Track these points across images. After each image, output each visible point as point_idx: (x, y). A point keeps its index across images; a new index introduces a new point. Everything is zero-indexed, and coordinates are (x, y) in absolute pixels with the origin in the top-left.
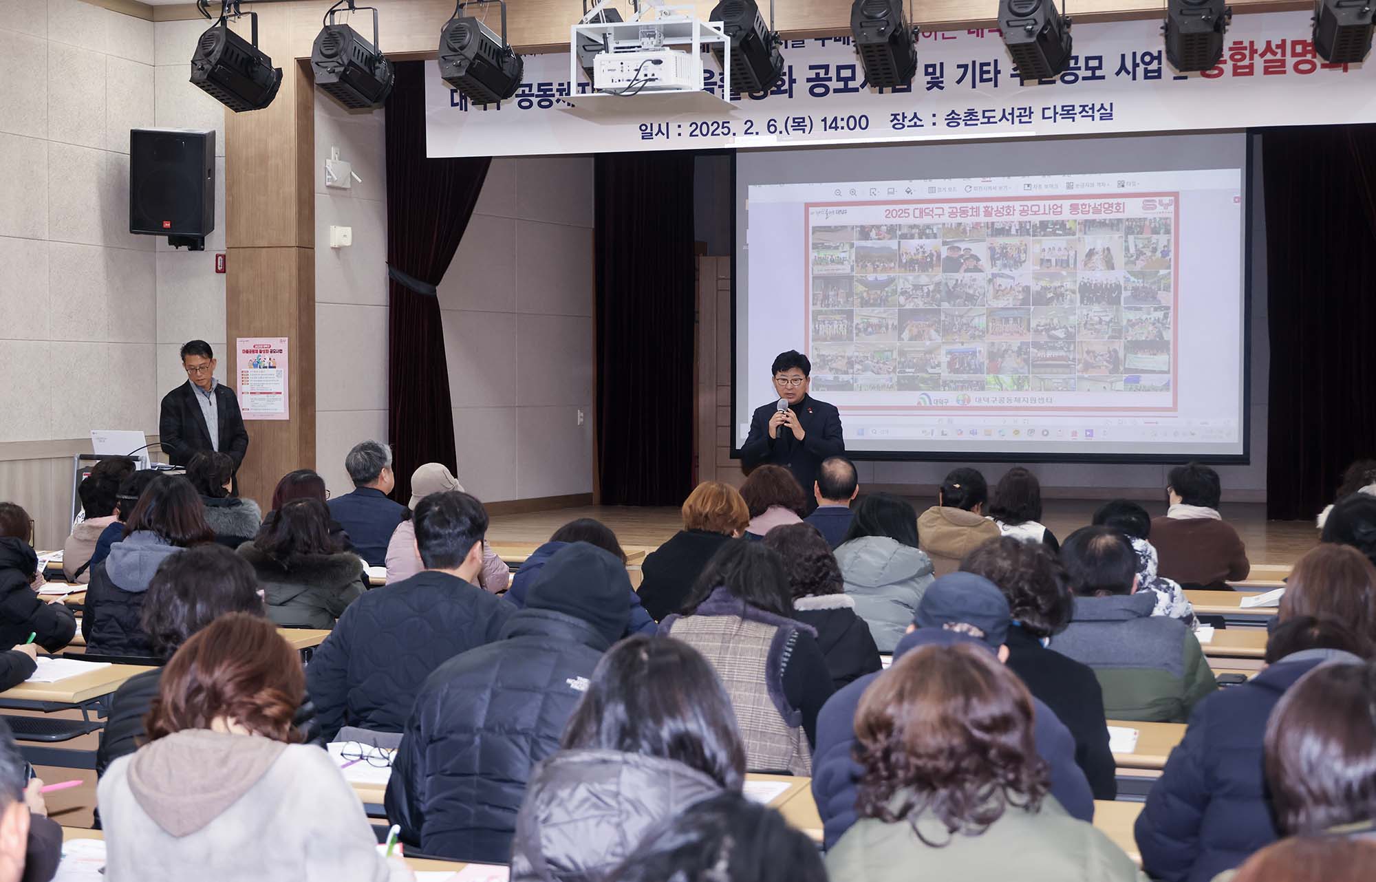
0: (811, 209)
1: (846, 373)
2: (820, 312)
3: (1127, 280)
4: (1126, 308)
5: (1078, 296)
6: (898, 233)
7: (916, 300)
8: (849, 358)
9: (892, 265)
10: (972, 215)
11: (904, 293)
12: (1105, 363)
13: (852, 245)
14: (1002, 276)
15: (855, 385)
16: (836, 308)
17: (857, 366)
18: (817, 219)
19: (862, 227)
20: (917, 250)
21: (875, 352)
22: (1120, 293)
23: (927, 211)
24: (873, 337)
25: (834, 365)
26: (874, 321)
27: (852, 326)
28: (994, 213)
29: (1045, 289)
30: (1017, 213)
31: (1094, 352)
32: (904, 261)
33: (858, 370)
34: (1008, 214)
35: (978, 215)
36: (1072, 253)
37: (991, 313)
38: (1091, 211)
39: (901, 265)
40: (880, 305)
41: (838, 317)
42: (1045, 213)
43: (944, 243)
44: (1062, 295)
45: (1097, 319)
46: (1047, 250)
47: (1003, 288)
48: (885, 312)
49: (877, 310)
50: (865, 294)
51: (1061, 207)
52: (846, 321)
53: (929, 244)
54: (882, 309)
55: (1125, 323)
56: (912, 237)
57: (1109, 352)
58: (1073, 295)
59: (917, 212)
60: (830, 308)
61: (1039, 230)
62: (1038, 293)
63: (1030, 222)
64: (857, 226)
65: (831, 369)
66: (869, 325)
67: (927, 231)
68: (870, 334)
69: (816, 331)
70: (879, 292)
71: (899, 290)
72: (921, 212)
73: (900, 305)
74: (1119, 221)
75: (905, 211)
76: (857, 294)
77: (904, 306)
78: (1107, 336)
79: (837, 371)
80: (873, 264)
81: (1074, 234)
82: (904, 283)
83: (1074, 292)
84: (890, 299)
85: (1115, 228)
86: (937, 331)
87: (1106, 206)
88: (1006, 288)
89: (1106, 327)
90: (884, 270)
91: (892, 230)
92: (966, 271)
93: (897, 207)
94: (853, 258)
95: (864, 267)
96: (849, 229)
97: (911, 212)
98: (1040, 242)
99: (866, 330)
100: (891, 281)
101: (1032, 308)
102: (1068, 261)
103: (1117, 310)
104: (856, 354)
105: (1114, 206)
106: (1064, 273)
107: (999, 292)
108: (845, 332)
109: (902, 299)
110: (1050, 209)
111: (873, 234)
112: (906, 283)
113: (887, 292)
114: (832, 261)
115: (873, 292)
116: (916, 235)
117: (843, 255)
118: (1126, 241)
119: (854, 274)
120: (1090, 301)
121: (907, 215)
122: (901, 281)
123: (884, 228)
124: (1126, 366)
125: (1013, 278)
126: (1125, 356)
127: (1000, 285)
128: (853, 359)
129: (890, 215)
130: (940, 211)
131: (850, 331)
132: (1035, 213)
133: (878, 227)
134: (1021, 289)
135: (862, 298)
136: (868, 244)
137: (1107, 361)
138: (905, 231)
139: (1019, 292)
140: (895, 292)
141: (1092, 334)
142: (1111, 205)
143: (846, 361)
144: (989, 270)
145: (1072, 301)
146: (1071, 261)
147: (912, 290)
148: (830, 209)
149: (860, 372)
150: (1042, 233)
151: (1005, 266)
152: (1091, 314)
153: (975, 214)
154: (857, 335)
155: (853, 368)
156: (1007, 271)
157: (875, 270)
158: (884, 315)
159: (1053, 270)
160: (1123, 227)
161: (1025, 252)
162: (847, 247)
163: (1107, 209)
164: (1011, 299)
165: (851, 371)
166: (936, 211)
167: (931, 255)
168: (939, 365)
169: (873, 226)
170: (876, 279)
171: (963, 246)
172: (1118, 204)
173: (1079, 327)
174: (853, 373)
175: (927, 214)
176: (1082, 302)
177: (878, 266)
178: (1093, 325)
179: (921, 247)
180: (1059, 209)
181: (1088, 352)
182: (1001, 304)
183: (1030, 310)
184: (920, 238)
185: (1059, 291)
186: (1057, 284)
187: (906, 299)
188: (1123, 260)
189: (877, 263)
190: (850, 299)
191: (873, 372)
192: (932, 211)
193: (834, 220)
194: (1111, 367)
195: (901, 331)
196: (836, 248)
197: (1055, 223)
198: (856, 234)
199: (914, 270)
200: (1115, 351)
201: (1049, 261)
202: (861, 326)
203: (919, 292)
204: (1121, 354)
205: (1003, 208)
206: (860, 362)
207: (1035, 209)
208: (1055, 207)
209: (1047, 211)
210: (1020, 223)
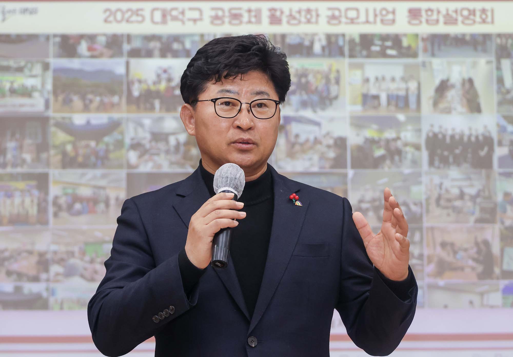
1: (36, 279)
3: (502, 130)
4: (501, 174)
5: (425, 154)
6: (126, 47)
7: (156, 158)
8: (41, 255)
9: (116, 99)
10: (250, 22)
11: (136, 146)
12: (471, 263)
13: (46, 67)
14: (300, 120)
15: (52, 300)
16: (19, 170)
17: (55, 269)
19: (66, 37)
20: (159, 76)
21: (87, 244)
22: (491, 150)
23: (174, 13)
24: (83, 219)
25: (15, 267)
26: (85, 192)
27: (46, 201)
28: (284, 19)
29: (372, 142)
30: (323, 20)
31: (452, 245)
32: (136, 93)
33: (57, 274)
34: (309, 21)
35: (259, 21)
36: (413, 85)
38: (442, 20)
39: (131, 100)
40: (94, 166)
41: (21, 185)
42: (367, 22)
44: (399, 152)
45: (455, 191)
46: (372, 80)
47: (302, 139)
48: (104, 176)
49: (90, 173)
50: (69, 148)
51: (394, 12)
52: (36, 193)
54: (98, 172)
55: (500, 198)
56: (149, 54)
57: (477, 244)
58: (417, 153)
59: (158, 16)
60: (9, 170)
61: (358, 48)
62: (359, 149)
63: (343, 35)
64: (55, 36)
65: (9, 273)
66: (76, 199)
67: (176, 46)
68: (79, 213)
70: (93, 144)
71: (127, 141)
72: (164, 16)
73: (130, 166)
74: (486, 37)
75: (137, 12)
76: (55, 147)
77: (136, 167)
78: (472, 219)
79: (20, 276)
80: (83, 98)
81: (415, 55)
82: (136, 130)
83: (417, 147)
84: (112, 156)
85: (480, 48)
87: (465, 13)
88: (307, 141)
89: (469, 204)
90: (102, 107)
91: (114, 43)
93: (124, 6)
94: (49, 86)
95: (67, 102)
96: (42, 40)
97: (147, 14)
98: (361, 67)
99: (70, 207)
100: (114, 126)
101: (350, 173)
102: (406, 99)
103: (488, 177)
104: (54, 247)
105: (478, 13)
106: (401, 117)
108: (33, 211)
109: (133, 156)
110: (376, 16)
111: (83, 47)
112: (140, 130)
113: (107, 145)
114: (13, 92)
115: (83, 143)
116: (157, 52)
117: (30, 82)
118: (499, 68)
119: (50, 113)
120: (445, 161)
121: (140, 19)
122: (131, 126)
123: (102, 40)
124: (505, 267)
125: (317, 124)
126: (502, 251)
127: (297, 136)
128: (49, 256)
129: (111, 18)
130: (196, 15)
131: (42, 210)
132: (352, 21)
133: (92, 38)
134: (331, 142)
135: (64, 154)
137: (475, 260)
138: (137, 44)
139: (329, 147)
140: (120, 144)
141: (448, 215)
142: (472, 12)
143: (34, 259)
145: (415, 163)
146: (412, 100)
147: (150, 141)
149: (60, 278)
150: (364, 53)
151: (304, 104)
152: (447, 184)
153: (253, 20)
154: (56, 215)
155: (47, 270)
156: (308, 113)
157: (86, 109)
158: (102, 183)
159: (383, 112)
160: (493, 46)
161: (338, 82)
162: (38, 69)
163: (467, 18)
164: (316, 158)
165: (44, 276)
166: (190, 14)
169: (81, 37)
170: (88, 123)
172: (484, 11)
173: (428, 204)
174: (48, 280)
175: (175, 19)
176: (431, 163)
177: (91, 101)
178: (449, 200)
179: (165, 71)
180: (390, 17)
181: (444, 245)
183: (345, 175)
184: (163, 55)
185: (393, 146)
186: (389, 134)
187: (140, 156)
188: (495, 98)
189: (90, 96)
190: (44, 156)
191: (82, 276)
192: (183, 13)
194: (480, 268)
196: (20, 70)
197: (384, 38)
198: (52, 49)
199: (152, 108)
200: (486, 243)
201: (376, 97)
202: (62, 201)
203: (162, 146)
204: (496, 249)
205: (299, 12)
206: (61, 261)
207: (352, 14)
208: (384, 12)
209: (371, 19)
210: (329, 37)
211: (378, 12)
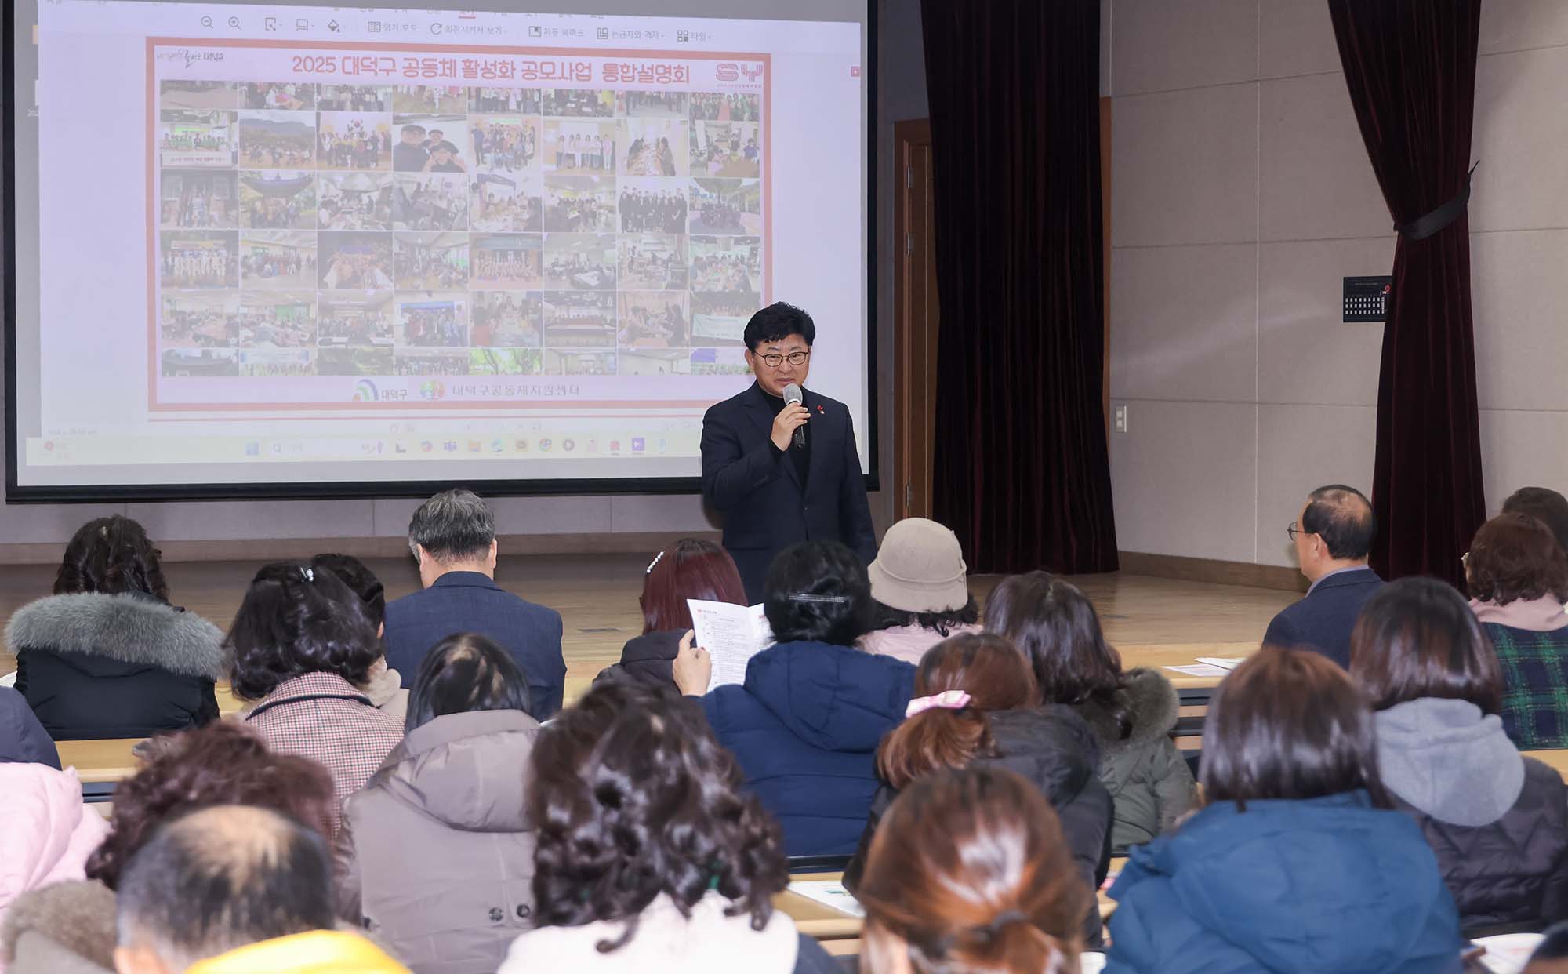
0: (159, 49)
1: (224, 344)
2: (175, 235)
3: (695, 193)
4: (692, 239)
5: (619, 217)
6: (317, 98)
7: (348, 217)
8: (230, 318)
9: (306, 154)
10: (444, 74)
11: (327, 204)
12: (661, 329)
13: (233, 117)
14: (494, 179)
15: (241, 365)
16: (206, 228)
17: (245, 333)
18: (169, 66)
19: (252, 86)
20: (350, 129)
21: (276, 307)
22: (684, 214)
23: (366, 63)
24: (273, 280)
25: (203, 330)
26: (275, 252)
27: (234, 261)
28: (480, 73)
29: (566, 203)
30: (518, 74)
31: (644, 310)
32: (327, 148)
33: (248, 338)
34: (504, 76)
35: (453, 74)
36: (608, 146)
37: (478, 242)
38: (637, 77)
39: (320, 156)
40: (285, 225)
41: (208, 244)
42: (563, 77)
43: (397, 120)
44: (593, 214)
45: (648, 255)
46: (567, 138)
47: (496, 200)
48: (294, 236)
49: (281, 232)
50: (258, 205)
51: (589, 68)
52: (224, 252)
53: (371, 122)
54: (289, 232)
55: (691, 263)
56: (341, 107)
57: (667, 309)
58: (610, 215)
59: (349, 65)
60: (195, 227)
61: (554, 105)
62: (554, 210)
63: (539, 90)
64: (242, 84)
65: (196, 338)
66: (267, 259)
67: (368, 98)
68: (270, 274)
69: (168, 269)
70: (283, 201)
71: (319, 199)
72: (356, 66)
73: (321, 226)
74: (681, 95)
75: (327, 61)
76: (242, 204)
77: (328, 226)
78: (664, 284)
79: (208, 340)
80: (272, 151)
81: (610, 114)
82: (327, 185)
83: (611, 210)
84: (302, 214)
85: (674, 107)
86: (385, 271)
87: (661, 70)
88: (502, 200)
89: (661, 269)
90: (293, 162)
91: (305, 93)
92: (436, 168)
93: (314, 53)
94: (236, 139)
95: (256, 156)
96: (228, 87)
97: (338, 63)
98: (556, 124)
99: (260, 268)
100: (305, 182)
101: (545, 235)
102: (601, 159)
103: (680, 241)
104: (243, 310)
105: (673, 71)
106: (596, 178)
107: (488, 208)
108: (222, 272)
109: (324, 215)
110: (571, 71)
111: (271, 98)
112: (331, 186)
113: (298, 202)
114: (199, 144)
115: (273, 200)
116: (348, 104)
117: (217, 134)
118: (692, 130)
119: (238, 167)
120: (638, 225)
121: (331, 68)
122: (323, 182)
123: (291, 90)
124: (695, 333)
125: (512, 183)
126: (692, 317)
127: (491, 195)
128: (238, 320)
129: (301, 67)
130: (388, 65)
131: (231, 270)
132: (548, 76)
133: (281, 87)
134: (526, 203)
135: (254, 211)
136: (262, 115)
137: (665, 326)
138: (329, 95)
139: (523, 207)
140: (311, 201)
141: (641, 280)
142: (668, 69)
143: (223, 322)
144: (473, 170)
145: (609, 225)
146: (607, 159)
147: (342, 200)
148: (193, 50)
149: (250, 342)
150: (560, 110)
151: (499, 163)
152: (640, 248)
153: (448, 72)
154: (245, 276)
155: (236, 335)
156: (502, 172)
157: (276, 163)
158: (293, 243)
159: (577, 172)
160: (687, 105)
161: (533, 141)
162: (224, 119)
163: (662, 76)
164: (510, 218)
165: (233, 340)
166: (382, 64)
167: (374, 140)
168: (389, 330)
169: (271, 85)
170: (278, 178)
171: (428, 125)
172: (679, 68)
173: (621, 269)
174: (237, 345)
175: (367, 69)
176: (625, 227)
177: (281, 156)
178: (641, 265)
179: (357, 125)
180: (586, 72)
181: (635, 310)
182: (494, 226)
183: (540, 238)
184: (355, 108)
185: (587, 207)
186: (584, 195)
187: (332, 216)
188: (688, 160)
189: (279, 150)
190: (233, 213)
191: (273, 341)
192: (375, 63)
193: (202, 70)
194: (671, 334)
195: (323, 270)
196: (206, 120)
197: (580, 95)
198: (240, 97)
199: (345, 164)
200: (676, 308)
201: (571, 157)
202: (252, 261)
203: (354, 203)
204: (686, 315)
205: (494, 65)
206: (251, 325)
207: (548, 69)
208: (580, 68)
209: (567, 74)
210: (524, 92)
211: (574, 67)
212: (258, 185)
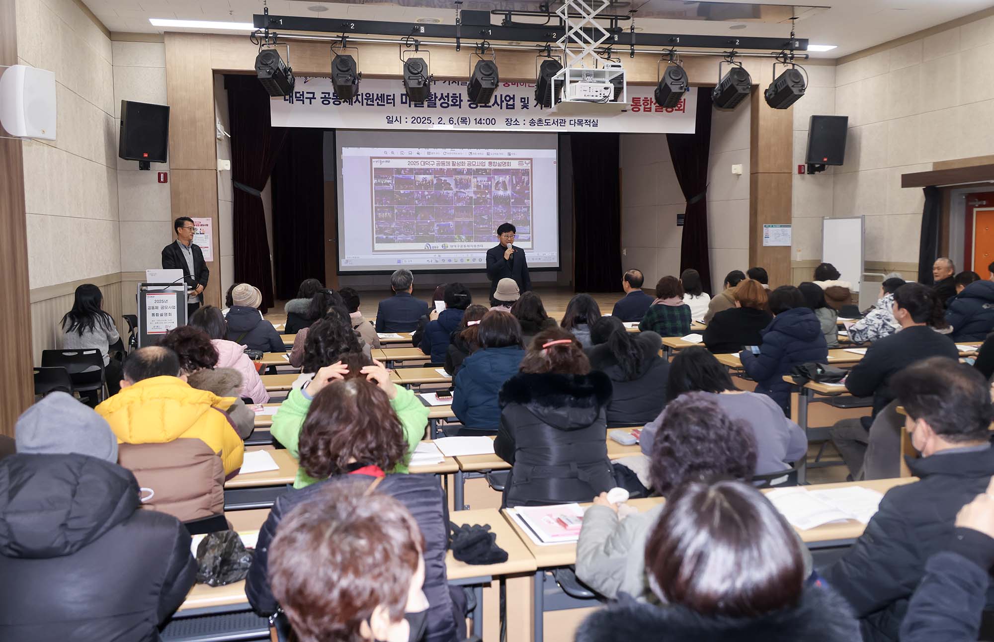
0: (373, 160)
1: (391, 235)
2: (378, 207)
3: (512, 195)
4: (512, 207)
5: (493, 202)
6: (414, 172)
7: (423, 202)
8: (393, 228)
9: (412, 186)
10: (447, 165)
11: (417, 199)
13: (393, 177)
14: (460, 192)
16: (387, 206)
17: (397, 232)
18: (376, 165)
19: (398, 169)
20: (423, 180)
22: (510, 201)
25: (386, 231)
26: (404, 212)
27: (394, 214)
28: (456, 165)
29: (479, 198)
30: (466, 164)
32: (417, 185)
34: (463, 165)
35: (449, 165)
36: (490, 183)
37: (457, 209)
38: (497, 165)
39: (416, 187)
41: (387, 210)
42: (478, 166)
43: (435, 177)
44: (486, 201)
45: (501, 211)
46: (479, 181)
48: (409, 207)
49: (405, 206)
50: (399, 199)
51: (485, 163)
52: (391, 212)
53: (429, 177)
54: (407, 206)
56: (420, 174)
58: (490, 201)
59: (422, 163)
60: (383, 206)
61: (476, 173)
62: (476, 199)
63: (472, 169)
64: (395, 169)
65: (384, 233)
66: (402, 213)
67: (427, 172)
69: (377, 216)
70: (406, 198)
71: (415, 198)
72: (424, 163)
73: (416, 204)
74: (509, 170)
75: (417, 162)
76: (396, 199)
77: (418, 205)
79: (388, 234)
80: (403, 186)
81: (490, 175)
82: (417, 194)
83: (491, 199)
84: (411, 202)
85: (507, 173)
86: (432, 216)
87: (503, 163)
88: (462, 198)
89: (504, 215)
90: (408, 188)
91: (411, 170)
92: (445, 190)
93: (413, 160)
94: (394, 183)
95: (399, 187)
96: (392, 170)
97: (419, 163)
98: (476, 178)
99: (400, 216)
100: (412, 193)
101: (473, 206)
102: (488, 187)
103: (509, 207)
104: (396, 226)
106: (487, 192)
107: (460, 200)
108: (390, 217)
109: (417, 202)
110: (480, 164)
111: (402, 172)
113: (410, 199)
114: (384, 184)
115: (403, 198)
116: (422, 173)
117: (388, 181)
118: (512, 179)
119: (394, 190)
120: (498, 204)
123: (408, 170)
125: (465, 193)
127: (460, 196)
128: (395, 229)
129: (410, 164)
131: (393, 216)
132: (474, 165)
133: (405, 169)
134: (469, 198)
135: (398, 201)
136: (401, 176)
138: (417, 171)
139: (468, 200)
140: (413, 198)
142: (505, 163)
143: (391, 229)
144: (455, 190)
145: (490, 203)
146: (490, 187)
147: (421, 198)
148: (382, 160)
151: (461, 188)
152: (498, 209)
154: (396, 218)
155: (395, 233)
156: (463, 190)
157: (404, 189)
158: (408, 209)
159: (482, 190)
160: (510, 173)
161: (470, 181)
162: (390, 178)
163: (504, 165)
164: (464, 202)
166: (431, 163)
167: (429, 182)
168: (434, 231)
169: (402, 169)
170: (405, 193)
171: (443, 179)
172: (508, 163)
174: (395, 235)
175: (427, 164)
176: (494, 204)
177: (405, 187)
178: (499, 213)
179: (425, 179)
182: (460, 205)
184: (424, 175)
185: (484, 199)
186: (484, 196)
188: (511, 187)
189: (405, 185)
190: (393, 202)
191: (404, 234)
192: (429, 163)
193: (385, 165)
195: (417, 216)
196: (386, 178)
197: (482, 170)
198: (395, 172)
199: (422, 189)
201: (480, 186)
202: (398, 214)
203: (424, 199)
205: (460, 163)
206: (398, 230)
207: (474, 163)
208: (482, 163)
210: (468, 169)
212: (400, 195)
